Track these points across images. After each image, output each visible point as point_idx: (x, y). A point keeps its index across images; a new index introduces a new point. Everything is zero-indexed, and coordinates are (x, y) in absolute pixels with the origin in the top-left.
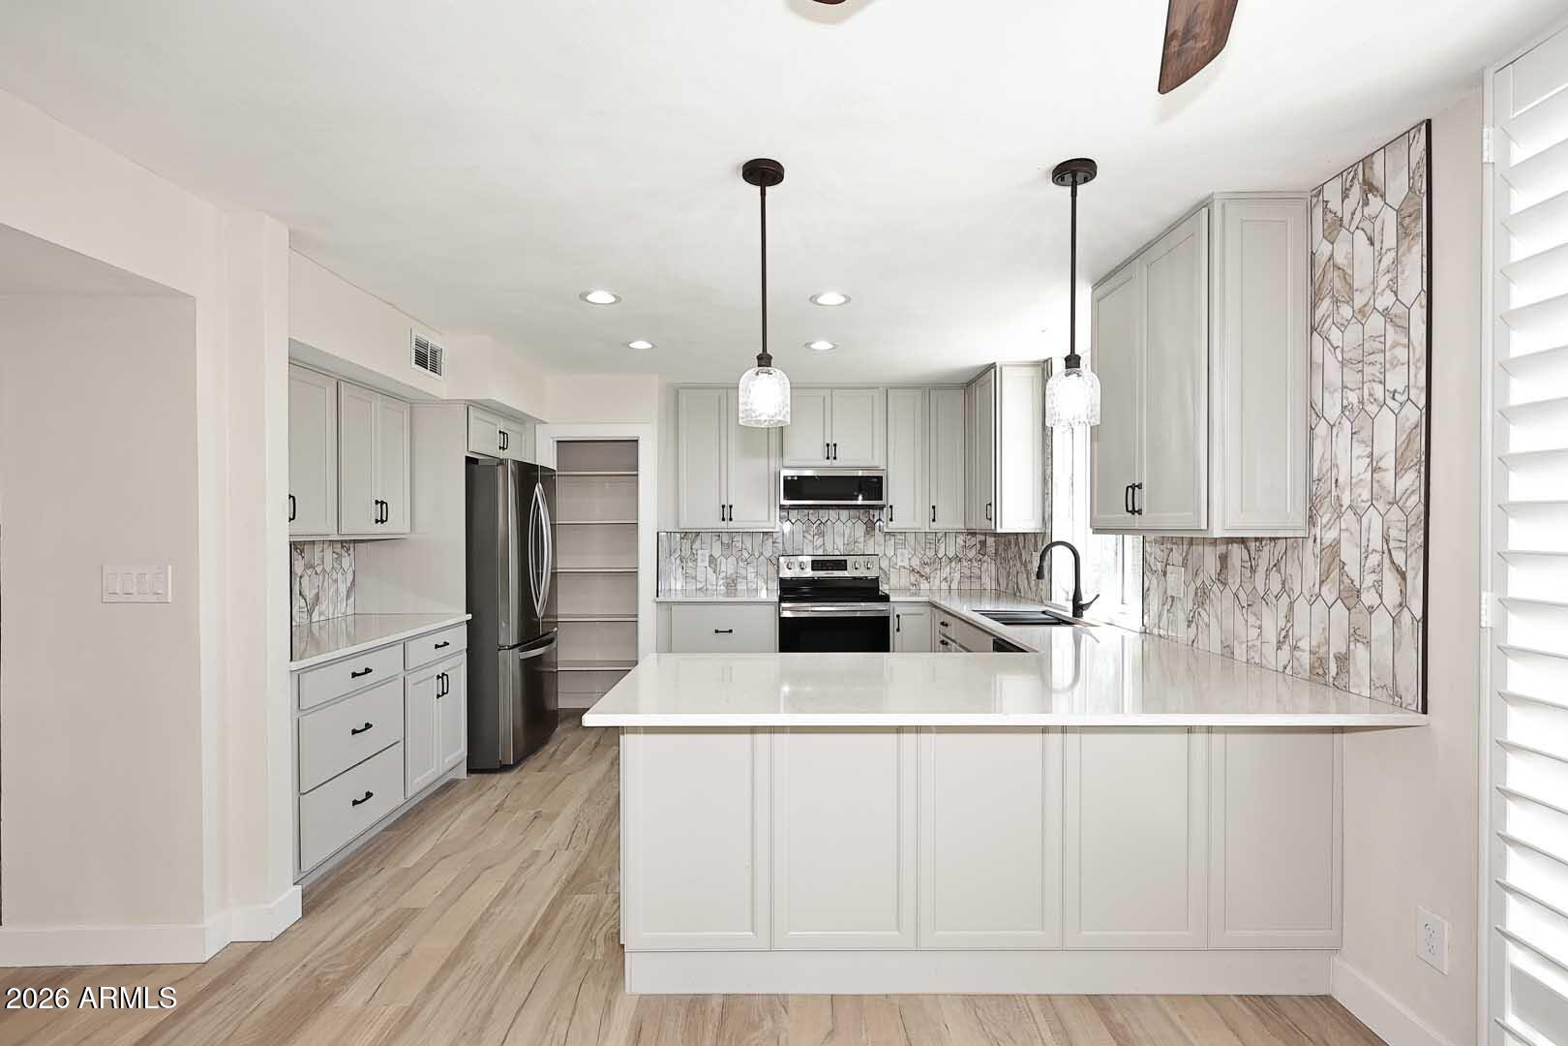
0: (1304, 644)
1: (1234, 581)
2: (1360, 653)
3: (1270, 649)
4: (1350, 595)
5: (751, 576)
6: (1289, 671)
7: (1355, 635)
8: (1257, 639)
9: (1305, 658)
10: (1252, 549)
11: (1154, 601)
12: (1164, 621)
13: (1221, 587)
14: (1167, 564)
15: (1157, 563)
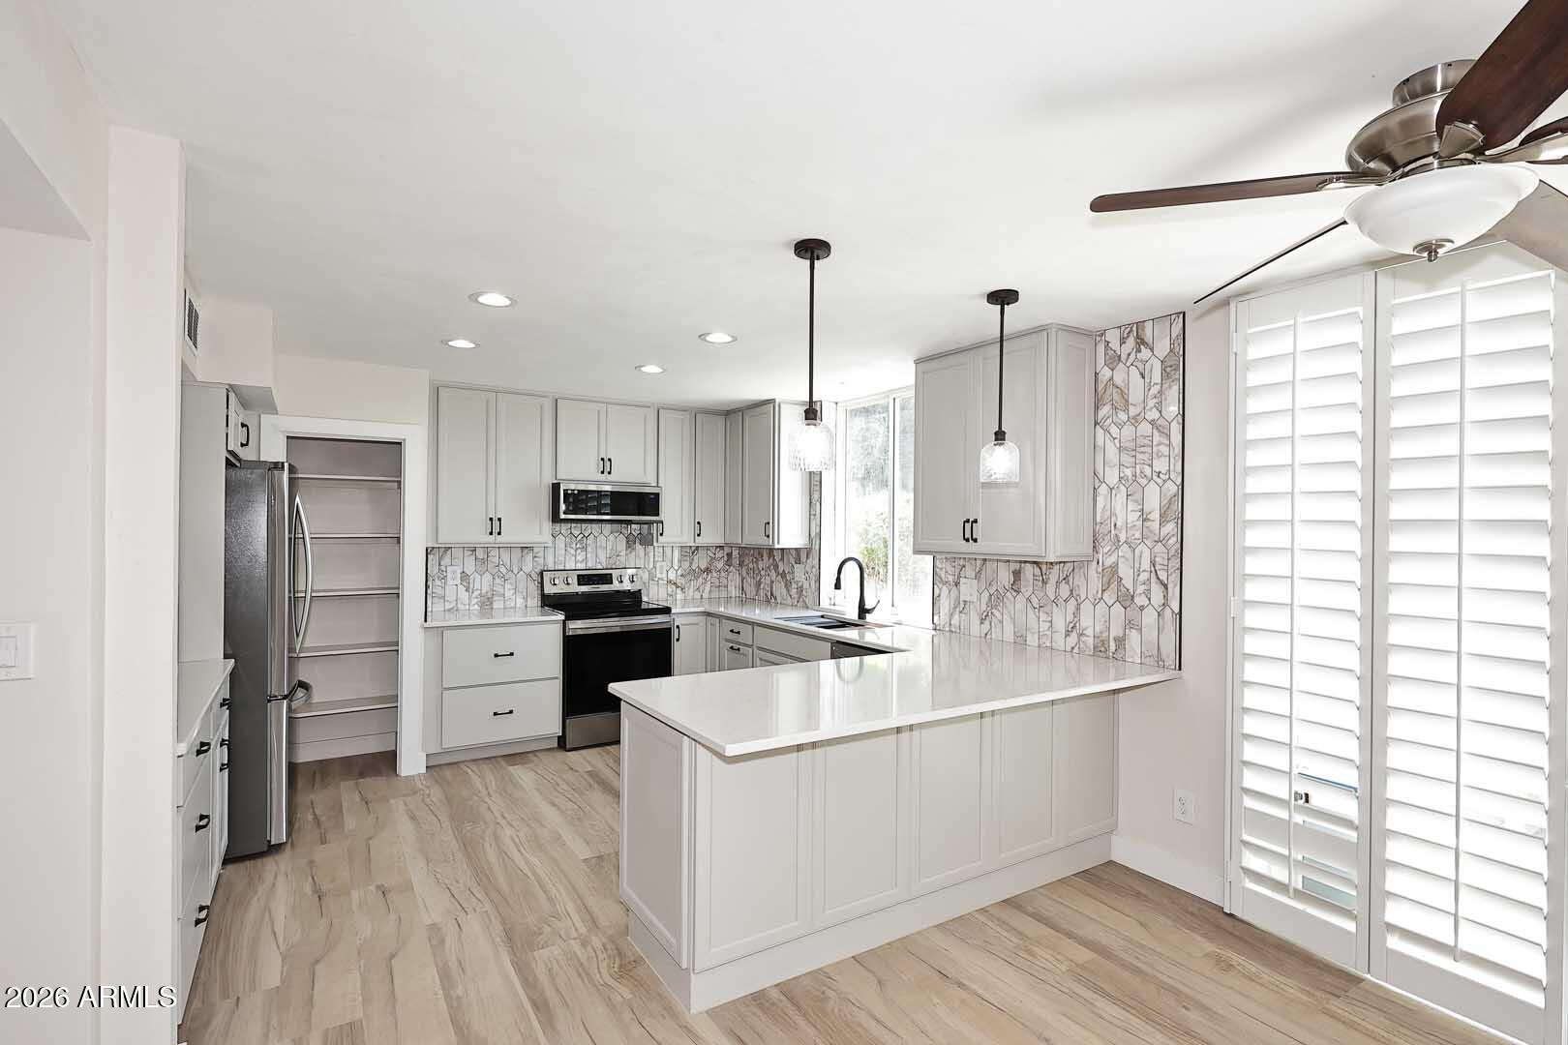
0: (1089, 632)
1: (1027, 588)
2: (1134, 637)
3: (1059, 638)
4: (1126, 599)
5: (509, 594)
6: (1076, 650)
7: (1129, 624)
8: (1048, 630)
9: (1090, 641)
10: (1044, 567)
11: (945, 605)
12: (955, 621)
13: (1015, 594)
14: (959, 577)
15: (949, 576)
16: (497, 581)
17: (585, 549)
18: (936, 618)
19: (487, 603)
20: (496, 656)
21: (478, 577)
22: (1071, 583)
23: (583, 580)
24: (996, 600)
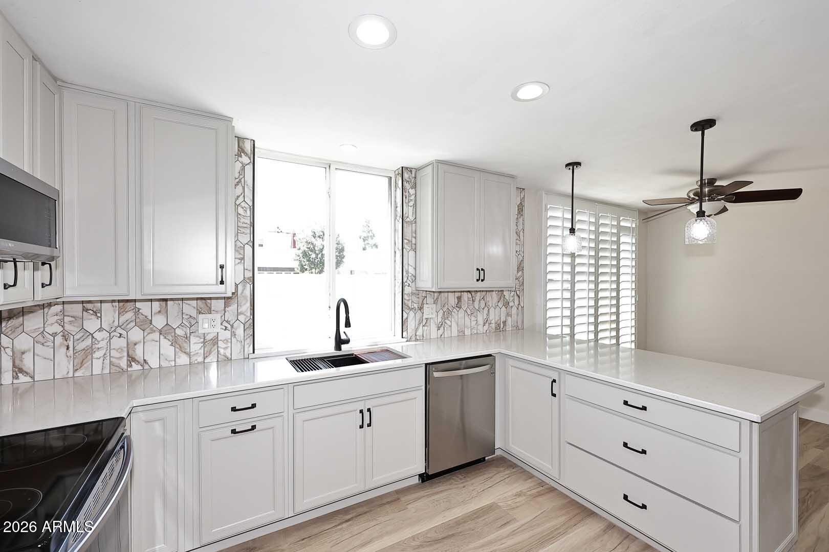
0: (493, 322)
1: (464, 307)
3: (480, 327)
4: (506, 304)
6: (488, 332)
7: (508, 315)
8: (475, 325)
9: (493, 326)
10: (473, 293)
12: (420, 332)
13: (458, 309)
14: (423, 304)
15: (415, 304)
18: (405, 334)
22: (485, 300)
24: (447, 314)
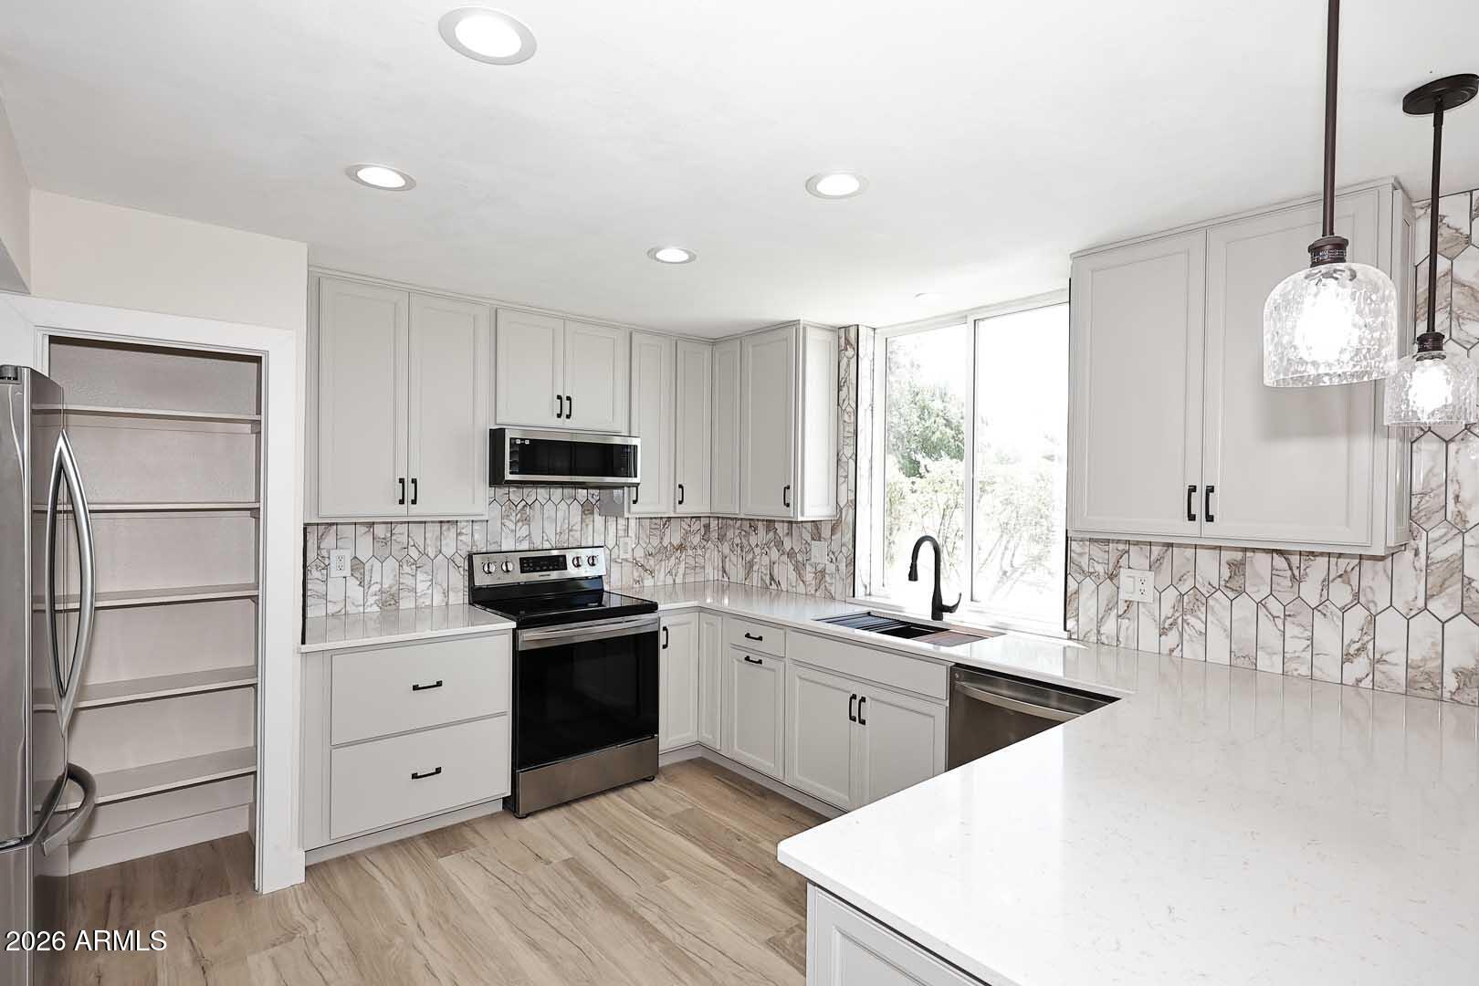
0: (1397, 658)
1: (1258, 588)
3: (1329, 663)
5: (422, 587)
6: (1367, 683)
8: (1305, 650)
9: (1399, 672)
10: (1295, 559)
11: (1088, 605)
12: (1109, 627)
13: (1231, 595)
14: (1117, 566)
15: (1096, 564)
16: (406, 569)
17: (526, 520)
18: (1071, 624)
19: (389, 601)
20: (416, 688)
21: (377, 565)
22: (1355, 582)
23: (528, 564)
24: (1194, 601)
